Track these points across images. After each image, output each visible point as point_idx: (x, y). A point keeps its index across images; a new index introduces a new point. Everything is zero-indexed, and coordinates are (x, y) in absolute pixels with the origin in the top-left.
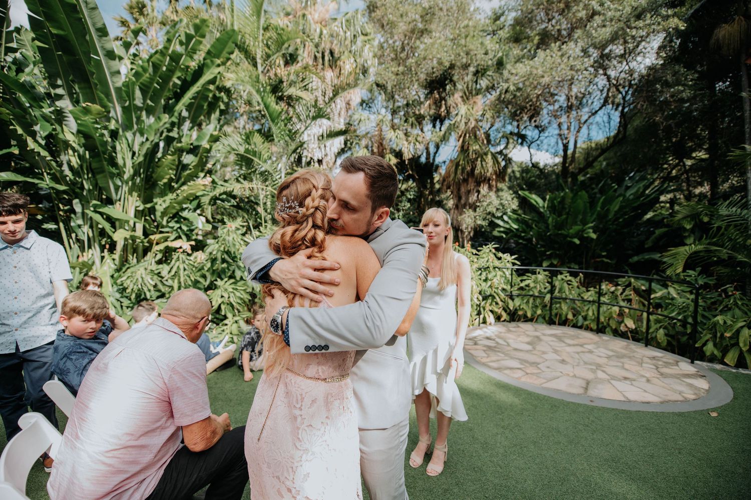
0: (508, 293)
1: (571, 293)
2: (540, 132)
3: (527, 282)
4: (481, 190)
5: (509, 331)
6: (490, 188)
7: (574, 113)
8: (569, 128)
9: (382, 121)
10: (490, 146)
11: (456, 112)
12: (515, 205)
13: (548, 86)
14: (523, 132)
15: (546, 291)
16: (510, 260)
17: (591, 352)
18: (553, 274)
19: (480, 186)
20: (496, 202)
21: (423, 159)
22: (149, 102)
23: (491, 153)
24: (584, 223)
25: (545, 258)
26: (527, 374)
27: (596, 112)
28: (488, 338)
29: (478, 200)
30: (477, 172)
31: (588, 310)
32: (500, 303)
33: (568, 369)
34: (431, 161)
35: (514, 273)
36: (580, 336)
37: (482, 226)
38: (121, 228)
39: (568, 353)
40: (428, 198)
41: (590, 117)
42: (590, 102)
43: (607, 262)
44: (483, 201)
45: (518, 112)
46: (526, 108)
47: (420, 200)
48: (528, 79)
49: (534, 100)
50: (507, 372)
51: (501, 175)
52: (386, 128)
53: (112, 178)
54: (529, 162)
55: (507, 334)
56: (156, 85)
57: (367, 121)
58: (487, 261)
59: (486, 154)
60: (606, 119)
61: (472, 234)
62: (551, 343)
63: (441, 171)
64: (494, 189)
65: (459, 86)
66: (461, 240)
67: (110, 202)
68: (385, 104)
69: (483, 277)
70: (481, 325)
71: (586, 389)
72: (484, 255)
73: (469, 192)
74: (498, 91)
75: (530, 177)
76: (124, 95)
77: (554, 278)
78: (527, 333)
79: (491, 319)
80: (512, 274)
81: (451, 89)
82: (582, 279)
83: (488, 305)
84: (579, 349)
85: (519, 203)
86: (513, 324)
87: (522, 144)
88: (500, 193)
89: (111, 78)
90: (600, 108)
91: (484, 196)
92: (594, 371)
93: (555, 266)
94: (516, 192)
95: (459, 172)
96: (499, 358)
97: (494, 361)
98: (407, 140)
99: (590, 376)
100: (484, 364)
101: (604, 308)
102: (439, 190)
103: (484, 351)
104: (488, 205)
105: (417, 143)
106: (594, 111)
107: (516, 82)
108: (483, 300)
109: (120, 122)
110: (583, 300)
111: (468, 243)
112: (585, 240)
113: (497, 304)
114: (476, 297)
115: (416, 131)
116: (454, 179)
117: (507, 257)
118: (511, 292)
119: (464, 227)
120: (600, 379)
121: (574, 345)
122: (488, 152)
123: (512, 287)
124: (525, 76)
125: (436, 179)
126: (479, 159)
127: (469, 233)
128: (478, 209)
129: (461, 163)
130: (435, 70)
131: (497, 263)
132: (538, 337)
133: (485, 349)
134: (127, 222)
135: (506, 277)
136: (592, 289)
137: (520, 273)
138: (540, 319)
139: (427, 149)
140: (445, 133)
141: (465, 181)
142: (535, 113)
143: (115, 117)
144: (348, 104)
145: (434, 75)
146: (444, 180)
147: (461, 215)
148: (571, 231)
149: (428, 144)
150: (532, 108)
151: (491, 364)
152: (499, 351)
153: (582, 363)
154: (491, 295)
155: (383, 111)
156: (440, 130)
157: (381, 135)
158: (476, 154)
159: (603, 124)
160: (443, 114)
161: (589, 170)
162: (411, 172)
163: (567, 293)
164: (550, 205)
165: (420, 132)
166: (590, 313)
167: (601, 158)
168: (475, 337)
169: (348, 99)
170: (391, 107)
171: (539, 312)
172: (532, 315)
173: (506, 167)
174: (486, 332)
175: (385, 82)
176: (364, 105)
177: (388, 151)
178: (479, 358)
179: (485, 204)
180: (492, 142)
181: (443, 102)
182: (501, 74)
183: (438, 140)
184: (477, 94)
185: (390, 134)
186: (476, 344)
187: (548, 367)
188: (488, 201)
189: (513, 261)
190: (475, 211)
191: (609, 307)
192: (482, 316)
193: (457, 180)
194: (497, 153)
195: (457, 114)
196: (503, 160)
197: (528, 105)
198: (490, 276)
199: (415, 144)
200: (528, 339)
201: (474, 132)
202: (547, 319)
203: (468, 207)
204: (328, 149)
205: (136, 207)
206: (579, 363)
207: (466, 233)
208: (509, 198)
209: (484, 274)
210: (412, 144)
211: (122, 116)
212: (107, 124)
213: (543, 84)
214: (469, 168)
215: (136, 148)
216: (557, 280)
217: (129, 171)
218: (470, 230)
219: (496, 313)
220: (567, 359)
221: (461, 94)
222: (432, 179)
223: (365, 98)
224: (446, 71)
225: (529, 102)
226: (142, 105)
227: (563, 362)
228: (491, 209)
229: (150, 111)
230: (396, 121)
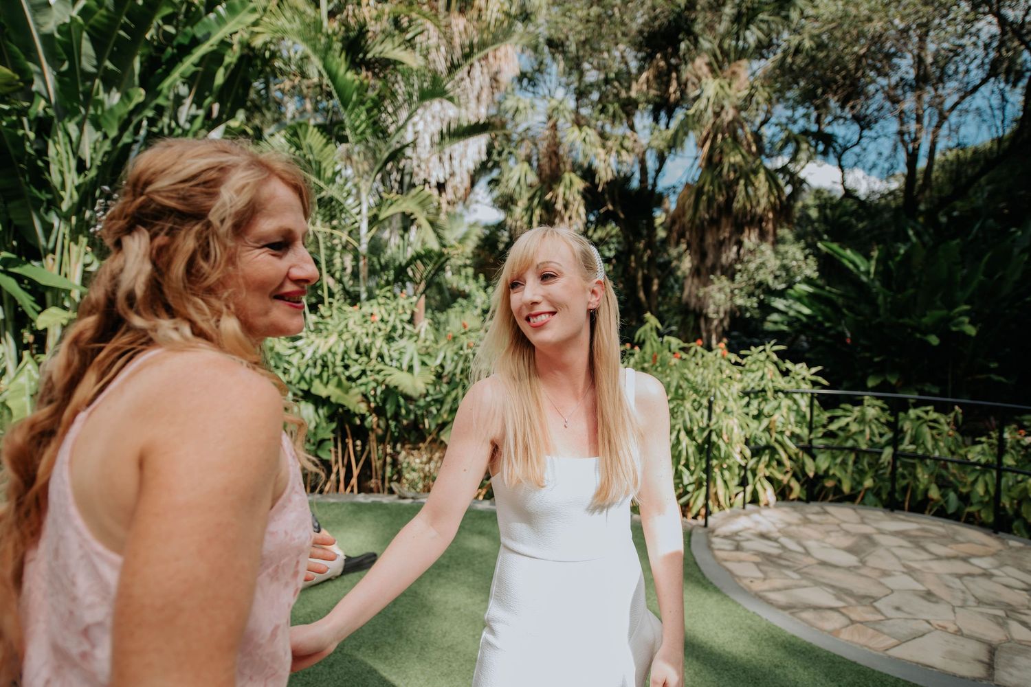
0: (805, 443)
1: (936, 446)
2: (862, 128)
3: (842, 422)
4: (746, 241)
5: (806, 522)
6: (763, 236)
7: (930, 89)
8: (919, 119)
9: (556, 109)
10: (763, 157)
11: (697, 92)
12: (811, 269)
13: (878, 39)
14: (828, 130)
15: (883, 440)
16: (809, 377)
17: (987, 575)
18: (897, 407)
19: (742, 232)
20: (773, 263)
21: (635, 184)
22: (108, 64)
23: (765, 169)
24: (951, 305)
25: (870, 371)
26: (853, 622)
27: (976, 89)
28: (763, 536)
29: (739, 259)
30: (736, 206)
31: (974, 482)
32: (788, 463)
33: (940, 614)
34: (650, 187)
35: (816, 402)
36: (960, 538)
37: (747, 309)
38: (55, 304)
39: (938, 575)
40: (642, 257)
41: (962, 98)
42: (962, 68)
43: (1000, 382)
44: (749, 261)
45: (820, 91)
46: (836, 82)
47: (628, 259)
48: (840, 25)
49: (852, 66)
50: (808, 615)
51: (784, 211)
52: (565, 123)
53: (37, 210)
54: (840, 188)
55: (801, 529)
56: (122, 33)
57: (530, 111)
58: (762, 378)
59: (755, 172)
60: (996, 101)
61: (726, 323)
62: (899, 552)
63: (666, 205)
64: (771, 238)
65: (705, 44)
66: (704, 334)
67: (33, 253)
68: (564, 80)
69: (753, 410)
70: (749, 507)
71: (990, 666)
72: (754, 367)
73: (720, 245)
74: (779, 52)
75: (841, 216)
76: (60, 49)
77: (901, 415)
78: (845, 526)
79: (768, 494)
80: (811, 406)
81: (689, 49)
82: (960, 417)
83: (762, 466)
84: (961, 567)
85: (818, 266)
86: (814, 507)
87: (825, 153)
88: (782, 248)
89: (33, 16)
90: (984, 81)
91: (751, 252)
92: (1002, 623)
93: (893, 389)
94: (811, 246)
95: (702, 206)
96: (788, 582)
97: (778, 590)
98: (604, 146)
99: (994, 634)
100: (759, 597)
101: (1008, 480)
102: (665, 242)
103: (757, 564)
104: (758, 269)
105: (624, 152)
106: (970, 87)
107: (816, 32)
108: (753, 456)
109: (53, 100)
110: (964, 464)
111: (719, 341)
112: (953, 339)
113: (780, 463)
114: (738, 450)
115: (620, 130)
116: (692, 221)
117: (801, 369)
118: (810, 441)
119: (711, 311)
120: (1020, 642)
121: (948, 558)
122: (758, 167)
123: (811, 429)
124: (833, 21)
125: (658, 221)
126: (742, 182)
127: (721, 321)
128: (738, 276)
129: (706, 188)
130: (658, 11)
131: (781, 383)
132: (867, 537)
133: (758, 559)
134: (68, 292)
135: (798, 411)
136: (983, 439)
137: (827, 403)
138: (870, 498)
139: (643, 162)
140: (677, 132)
141: (715, 223)
142: (852, 91)
143: (45, 94)
144: (495, 79)
145: (657, 23)
146: (673, 222)
147: (705, 285)
148: (925, 320)
149: (644, 153)
150: (848, 82)
151: (772, 596)
152: (788, 567)
153: (971, 602)
154: (768, 446)
155: (560, 93)
156: (667, 127)
157: (555, 137)
158: (735, 171)
159: (989, 111)
160: (673, 97)
161: (958, 204)
162: (610, 207)
163: (930, 445)
164: (881, 268)
165: (629, 133)
166: (980, 489)
167: (983, 180)
168: (736, 534)
169: (494, 69)
170: (576, 85)
171: (868, 483)
172: (852, 489)
173: (794, 196)
174: (757, 523)
175: (562, 37)
176: (525, 82)
177: (568, 167)
178: (747, 582)
179: (752, 266)
180: (767, 151)
181: (674, 75)
182: (787, 18)
183: (662, 145)
184: (740, 59)
185: (571, 136)
186: (738, 548)
187: (898, 609)
188: (758, 261)
189: (814, 378)
190: (732, 278)
191: (1020, 477)
192: (749, 489)
193: (697, 221)
194: (777, 170)
195: (698, 97)
196: (787, 183)
197: (838, 77)
198: (767, 409)
199: (618, 153)
200: (847, 542)
201: (732, 129)
202: (884, 497)
203: (718, 273)
204: (456, 163)
205: (86, 265)
206: (965, 600)
207: (716, 323)
208: (800, 256)
209: (755, 403)
210: (614, 154)
211: (56, 91)
212: (26, 104)
213: (869, 36)
214: (721, 199)
215: (86, 152)
216: (907, 418)
217: (71, 197)
218: (722, 315)
219: (779, 482)
220: (934, 589)
221: (706, 58)
222: (652, 219)
223: (528, 69)
224: (679, 15)
225: (841, 70)
226: (93, 70)
227: (929, 596)
228: (765, 276)
229: (110, 81)
230: (585, 111)
